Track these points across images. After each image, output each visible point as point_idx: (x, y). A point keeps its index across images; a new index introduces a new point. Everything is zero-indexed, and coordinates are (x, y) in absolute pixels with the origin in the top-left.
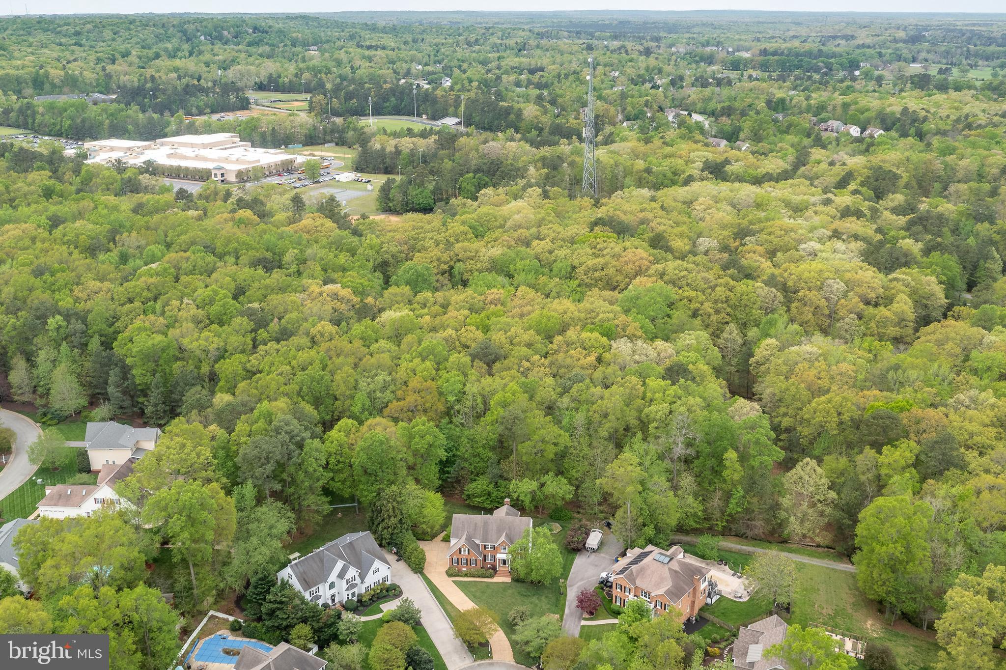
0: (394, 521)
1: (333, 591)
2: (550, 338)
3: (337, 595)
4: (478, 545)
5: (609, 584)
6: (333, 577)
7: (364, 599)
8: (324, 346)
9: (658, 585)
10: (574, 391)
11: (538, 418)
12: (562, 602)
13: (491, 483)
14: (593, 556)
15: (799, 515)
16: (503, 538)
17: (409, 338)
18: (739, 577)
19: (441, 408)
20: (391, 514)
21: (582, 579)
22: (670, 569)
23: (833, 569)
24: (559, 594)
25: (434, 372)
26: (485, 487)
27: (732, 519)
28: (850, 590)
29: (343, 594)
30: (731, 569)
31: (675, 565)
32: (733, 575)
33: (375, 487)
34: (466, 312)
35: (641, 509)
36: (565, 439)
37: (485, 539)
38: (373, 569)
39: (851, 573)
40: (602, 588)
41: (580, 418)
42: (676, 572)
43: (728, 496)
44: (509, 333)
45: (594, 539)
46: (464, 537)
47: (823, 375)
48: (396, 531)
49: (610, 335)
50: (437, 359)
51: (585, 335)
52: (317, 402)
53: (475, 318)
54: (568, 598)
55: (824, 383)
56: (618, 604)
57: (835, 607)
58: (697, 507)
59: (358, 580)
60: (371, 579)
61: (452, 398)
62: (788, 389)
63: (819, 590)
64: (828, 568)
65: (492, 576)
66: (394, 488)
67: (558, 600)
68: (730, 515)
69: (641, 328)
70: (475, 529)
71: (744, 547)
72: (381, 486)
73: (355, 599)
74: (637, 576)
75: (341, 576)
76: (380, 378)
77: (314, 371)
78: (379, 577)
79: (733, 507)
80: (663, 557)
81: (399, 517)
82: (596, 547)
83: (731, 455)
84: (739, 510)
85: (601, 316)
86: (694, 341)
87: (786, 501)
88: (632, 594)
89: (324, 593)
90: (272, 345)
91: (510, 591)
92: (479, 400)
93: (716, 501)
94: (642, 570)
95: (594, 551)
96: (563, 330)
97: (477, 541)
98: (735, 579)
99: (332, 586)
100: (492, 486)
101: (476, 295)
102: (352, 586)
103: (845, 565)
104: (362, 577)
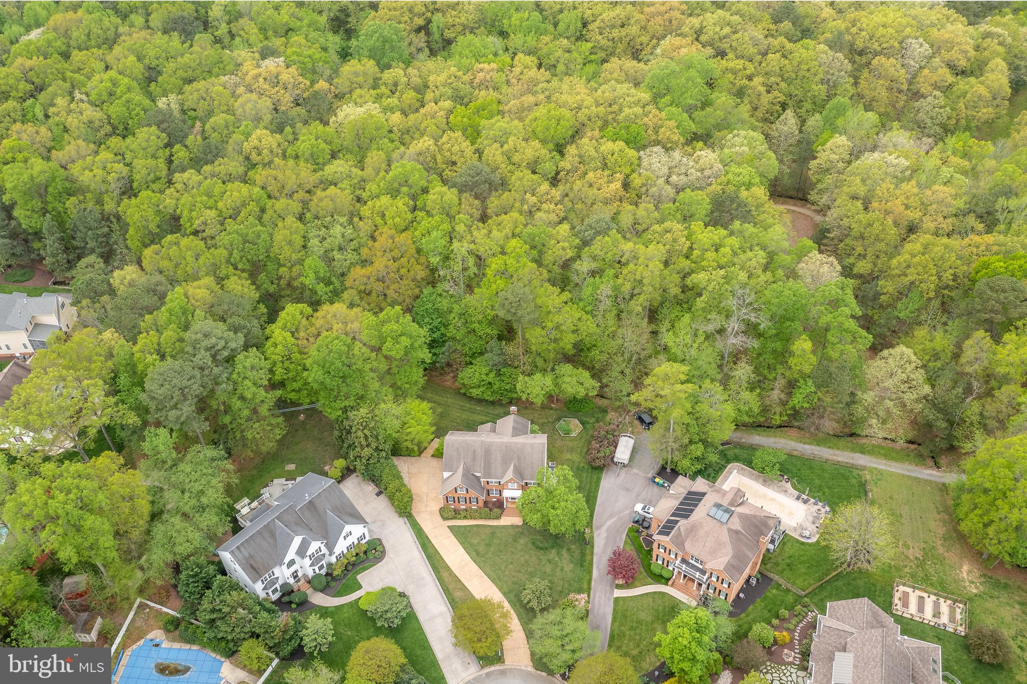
0: (367, 452)
1: (293, 569)
2: (560, 149)
3: (300, 570)
4: (478, 478)
5: (646, 524)
6: (291, 554)
7: (335, 573)
8: (260, 175)
9: (713, 552)
10: (596, 247)
11: (552, 297)
12: (588, 557)
13: (491, 371)
14: (623, 473)
15: (881, 413)
16: (510, 474)
17: (374, 157)
18: (805, 502)
19: (421, 273)
20: (364, 443)
21: (611, 516)
22: (729, 530)
23: (915, 478)
24: (583, 542)
25: (409, 216)
26: (484, 377)
27: (796, 414)
28: (939, 513)
29: (306, 567)
30: (795, 487)
31: (736, 524)
32: (798, 498)
33: (340, 404)
34: (447, 104)
35: (688, 425)
36: (589, 326)
37: (488, 474)
38: (344, 534)
39: (937, 484)
40: (637, 531)
41: (605, 288)
42: (737, 532)
43: (791, 386)
44: (506, 147)
45: (623, 450)
46: (460, 471)
47: (912, 202)
48: (372, 461)
49: (637, 143)
50: (413, 191)
51: (608, 146)
52: (254, 271)
53: (461, 115)
54: (596, 550)
55: (914, 215)
56: (660, 562)
57: (923, 545)
58: (751, 400)
59: (324, 550)
60: (341, 546)
61: (435, 260)
62: (870, 225)
63: (901, 516)
64: (909, 477)
65: (498, 517)
66: (363, 411)
67: (583, 554)
68: (794, 408)
69: (678, 127)
70: (474, 459)
71: (807, 447)
72: (347, 403)
73: (324, 572)
74: (687, 537)
75: (302, 552)
76: (337, 230)
77: (247, 225)
78: (353, 539)
79: (798, 400)
80: (720, 512)
81: (374, 445)
82: (626, 462)
83: (803, 345)
84: (806, 405)
85: (627, 111)
86: (746, 149)
87: (868, 397)
88: (679, 559)
89: (283, 574)
90: (190, 176)
91: (522, 541)
92: (471, 261)
93: (776, 395)
94: (693, 529)
95: (624, 466)
96: (576, 134)
97: (478, 474)
98: (799, 505)
99: (292, 563)
100: (492, 375)
101: (461, 73)
102: (316, 559)
103: (930, 471)
104: (330, 548)
